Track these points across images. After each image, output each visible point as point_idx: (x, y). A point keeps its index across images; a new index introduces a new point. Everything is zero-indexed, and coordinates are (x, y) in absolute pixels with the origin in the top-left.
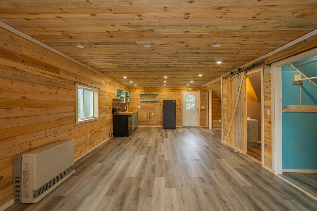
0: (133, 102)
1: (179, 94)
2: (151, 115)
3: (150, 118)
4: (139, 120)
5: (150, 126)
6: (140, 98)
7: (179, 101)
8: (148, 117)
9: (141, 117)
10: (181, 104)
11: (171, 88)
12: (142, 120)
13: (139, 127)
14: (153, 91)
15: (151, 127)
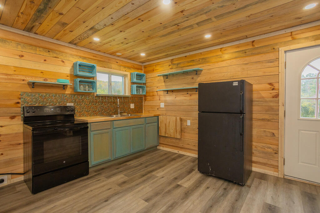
0: (151, 94)
1: (271, 61)
2: (185, 124)
3: (182, 131)
4: (160, 135)
5: (182, 152)
6: (163, 84)
7: (270, 84)
8: (179, 128)
9: (164, 128)
10: (277, 96)
11: (238, 47)
12: (167, 135)
13: (161, 148)
14: (190, 64)
15: (184, 155)
